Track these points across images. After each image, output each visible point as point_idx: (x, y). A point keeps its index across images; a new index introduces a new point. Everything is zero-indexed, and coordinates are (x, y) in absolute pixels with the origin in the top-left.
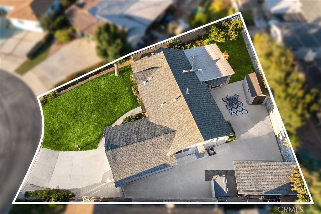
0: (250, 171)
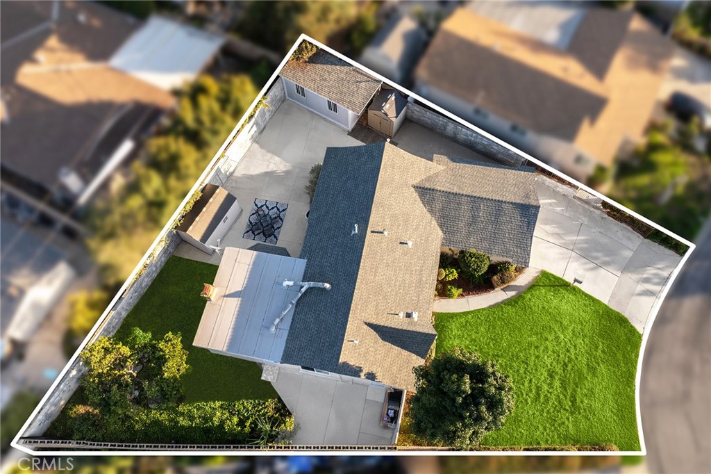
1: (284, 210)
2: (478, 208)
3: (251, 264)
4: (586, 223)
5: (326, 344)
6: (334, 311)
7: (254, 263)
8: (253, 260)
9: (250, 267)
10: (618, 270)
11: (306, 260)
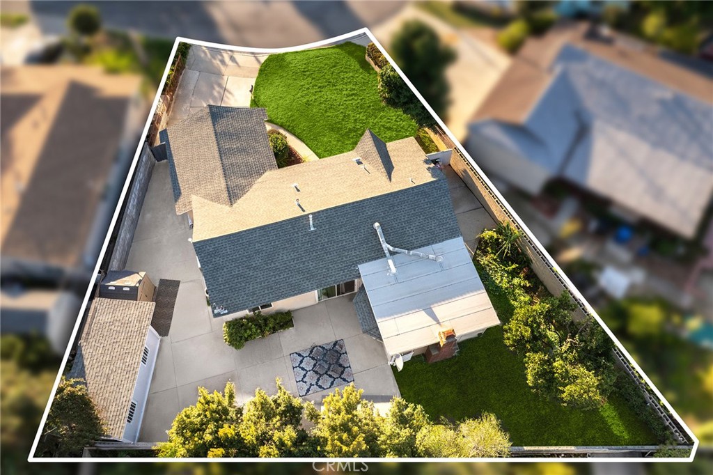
0: (128, 329)
1: (300, 355)
2: (230, 150)
3: (393, 317)
4: (189, 105)
5: (427, 201)
6: (396, 209)
7: (390, 315)
8: (387, 319)
9: (396, 316)
10: (223, 79)
11: (359, 266)
